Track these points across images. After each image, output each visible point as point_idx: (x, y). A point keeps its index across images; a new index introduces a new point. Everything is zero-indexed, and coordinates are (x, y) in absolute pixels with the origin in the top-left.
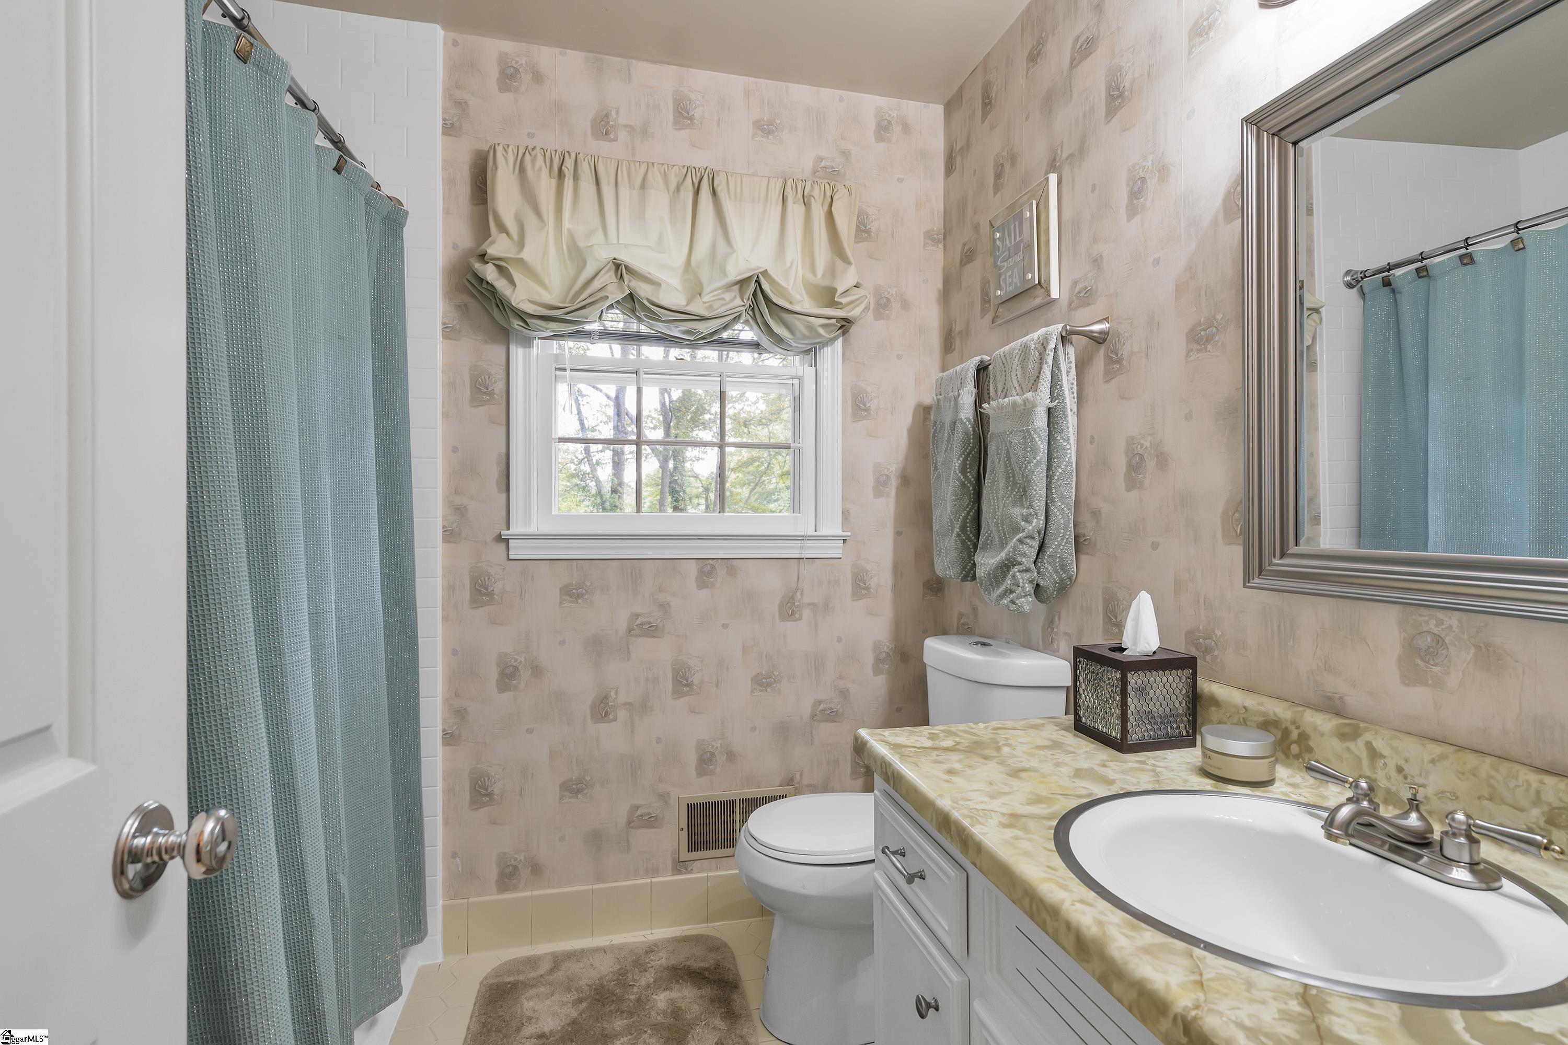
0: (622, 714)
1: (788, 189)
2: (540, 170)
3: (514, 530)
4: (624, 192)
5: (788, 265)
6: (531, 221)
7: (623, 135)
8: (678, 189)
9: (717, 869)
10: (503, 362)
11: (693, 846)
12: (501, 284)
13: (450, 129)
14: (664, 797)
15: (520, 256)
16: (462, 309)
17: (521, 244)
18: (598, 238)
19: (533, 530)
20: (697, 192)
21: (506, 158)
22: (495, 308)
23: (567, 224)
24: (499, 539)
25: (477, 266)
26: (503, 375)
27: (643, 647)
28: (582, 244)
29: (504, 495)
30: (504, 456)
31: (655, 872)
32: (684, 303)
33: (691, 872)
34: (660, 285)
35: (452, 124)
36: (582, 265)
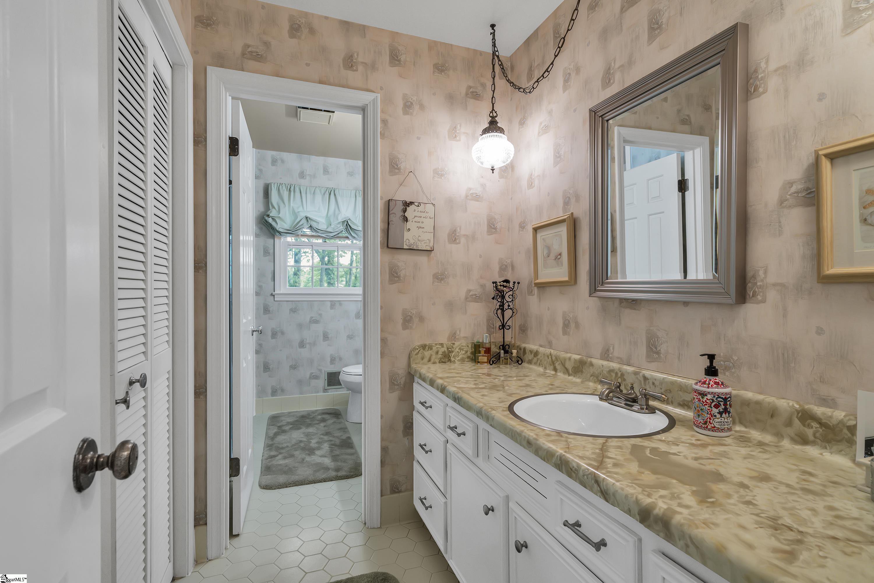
0: (308, 346)
1: (357, 193)
2: (284, 190)
3: (276, 292)
4: (308, 195)
5: (357, 216)
6: (282, 205)
7: (308, 178)
8: (324, 194)
9: (336, 392)
10: (273, 244)
11: (329, 385)
12: (273, 224)
13: (257, 177)
14: (320, 370)
15: (279, 216)
16: (261, 229)
17: (279, 212)
18: (301, 209)
19: (281, 292)
20: (330, 194)
21: (274, 187)
22: (271, 229)
23: (292, 205)
24: (272, 295)
25: (266, 218)
26: (273, 247)
27: (314, 326)
28: (296, 211)
29: (273, 282)
30: (273, 271)
31: (318, 392)
32: (326, 227)
33: (328, 392)
34: (319, 223)
35: (258, 176)
36: (296, 217)
